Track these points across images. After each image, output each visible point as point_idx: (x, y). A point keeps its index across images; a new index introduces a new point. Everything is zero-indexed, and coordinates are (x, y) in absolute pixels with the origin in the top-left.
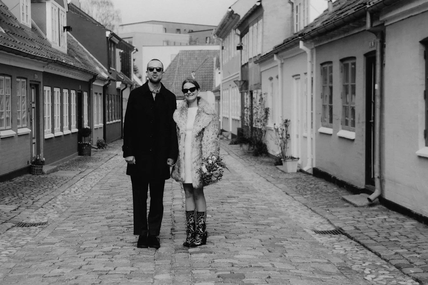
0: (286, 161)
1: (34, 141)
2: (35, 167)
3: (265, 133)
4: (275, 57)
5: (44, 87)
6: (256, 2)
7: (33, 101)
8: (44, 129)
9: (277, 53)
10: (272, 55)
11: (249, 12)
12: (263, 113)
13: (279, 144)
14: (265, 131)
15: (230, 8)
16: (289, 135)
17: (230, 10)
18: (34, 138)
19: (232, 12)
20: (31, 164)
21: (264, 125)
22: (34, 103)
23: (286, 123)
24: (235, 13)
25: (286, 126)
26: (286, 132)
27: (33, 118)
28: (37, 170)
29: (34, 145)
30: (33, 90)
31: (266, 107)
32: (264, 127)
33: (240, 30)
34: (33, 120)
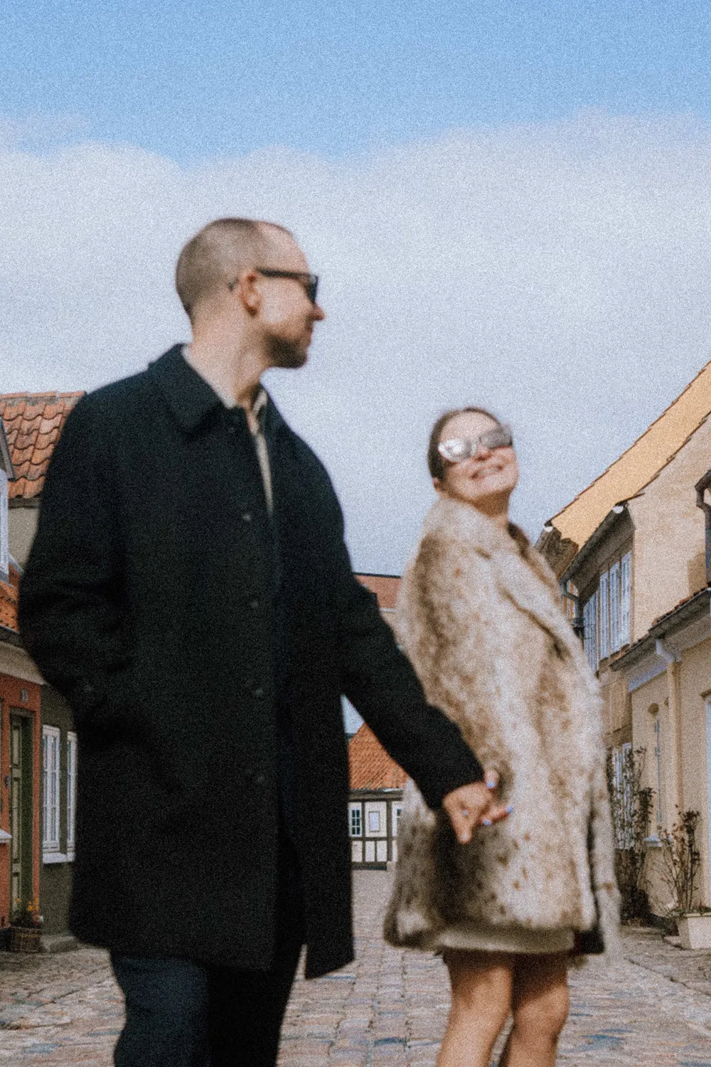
0: (686, 918)
1: (17, 868)
2: (21, 931)
3: (643, 860)
4: (659, 650)
5: (44, 726)
6: (614, 504)
7: (16, 761)
8: (41, 839)
9: (662, 637)
10: (651, 641)
11: (596, 531)
12: (636, 806)
13: (671, 879)
14: (643, 855)
15: (549, 523)
16: (698, 854)
17: (549, 529)
18: (16, 861)
19: (556, 533)
20: (9, 925)
21: (638, 837)
22: (16, 766)
23: (690, 820)
24: (564, 536)
25: (691, 831)
26: (690, 846)
27: (15, 805)
28: (26, 940)
29: (15, 879)
30: (16, 734)
31: (642, 788)
32: (638, 844)
33: (577, 584)
34: (15, 813)
